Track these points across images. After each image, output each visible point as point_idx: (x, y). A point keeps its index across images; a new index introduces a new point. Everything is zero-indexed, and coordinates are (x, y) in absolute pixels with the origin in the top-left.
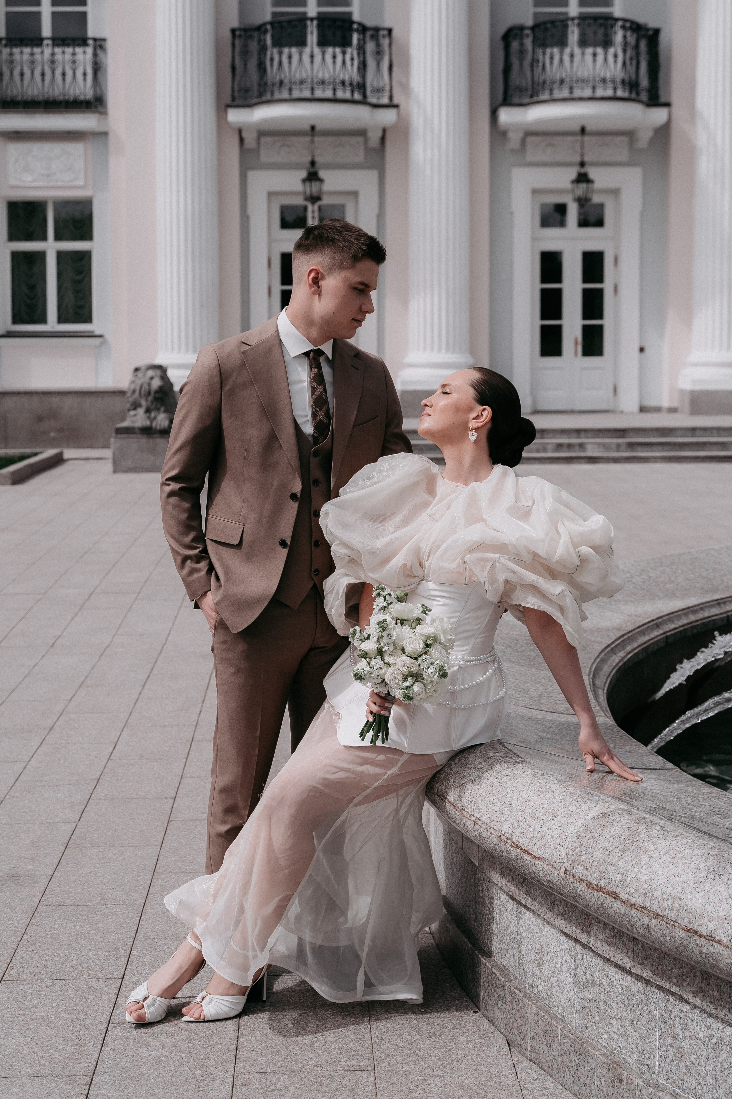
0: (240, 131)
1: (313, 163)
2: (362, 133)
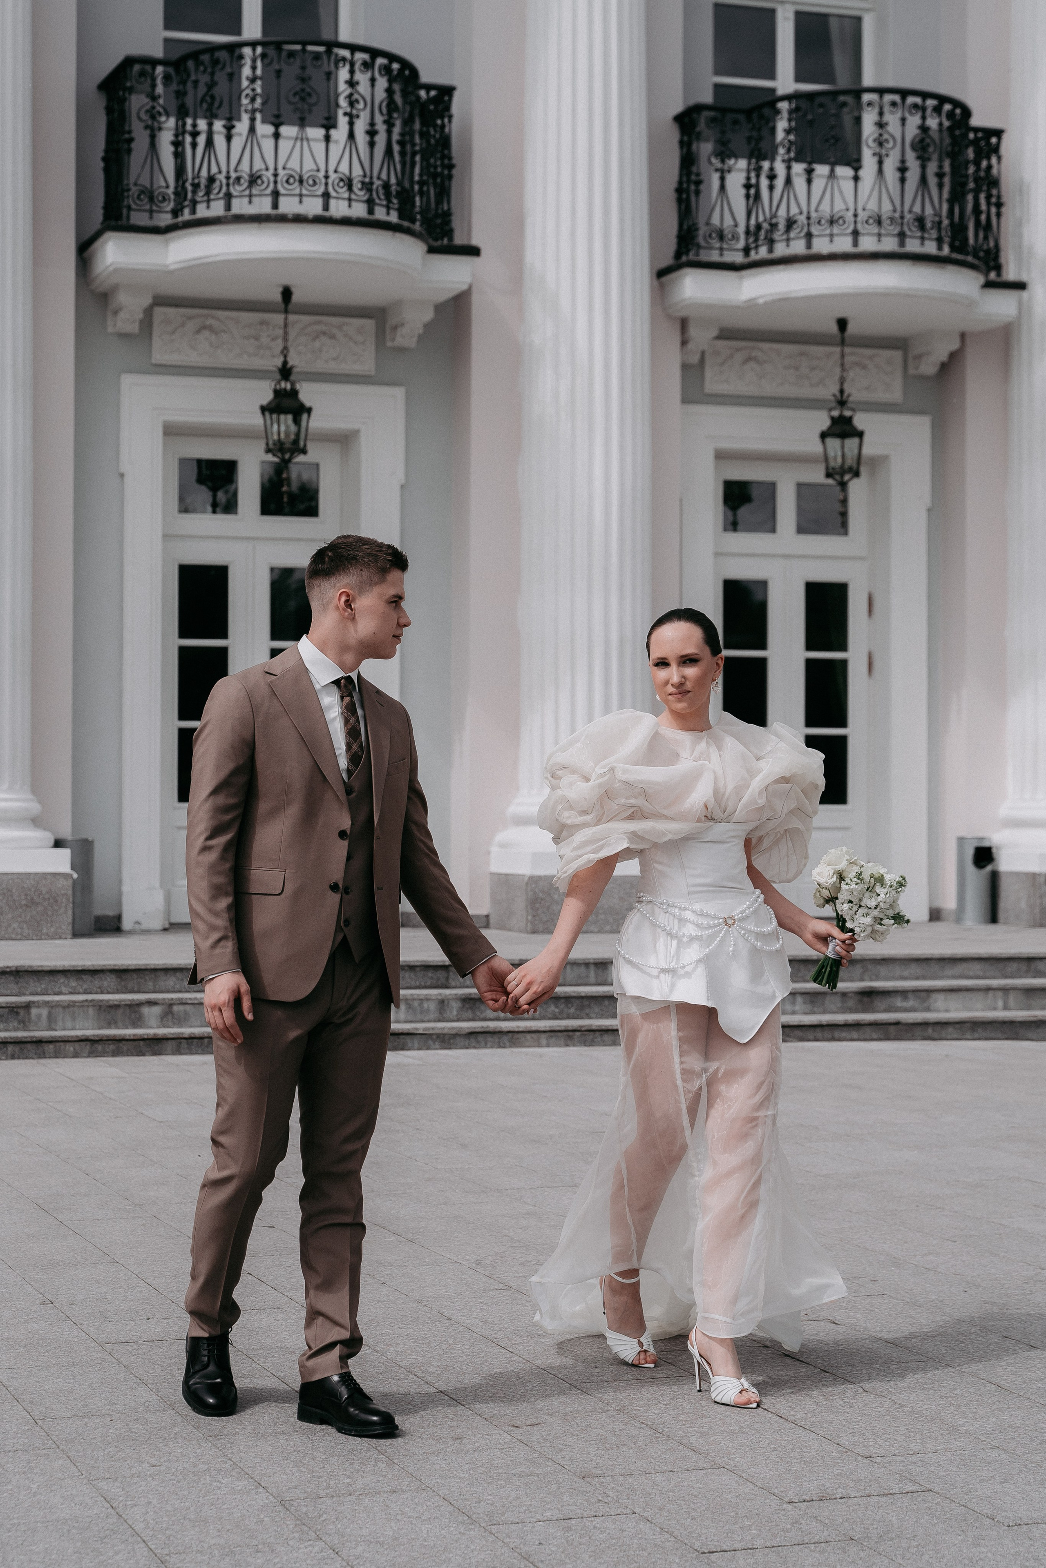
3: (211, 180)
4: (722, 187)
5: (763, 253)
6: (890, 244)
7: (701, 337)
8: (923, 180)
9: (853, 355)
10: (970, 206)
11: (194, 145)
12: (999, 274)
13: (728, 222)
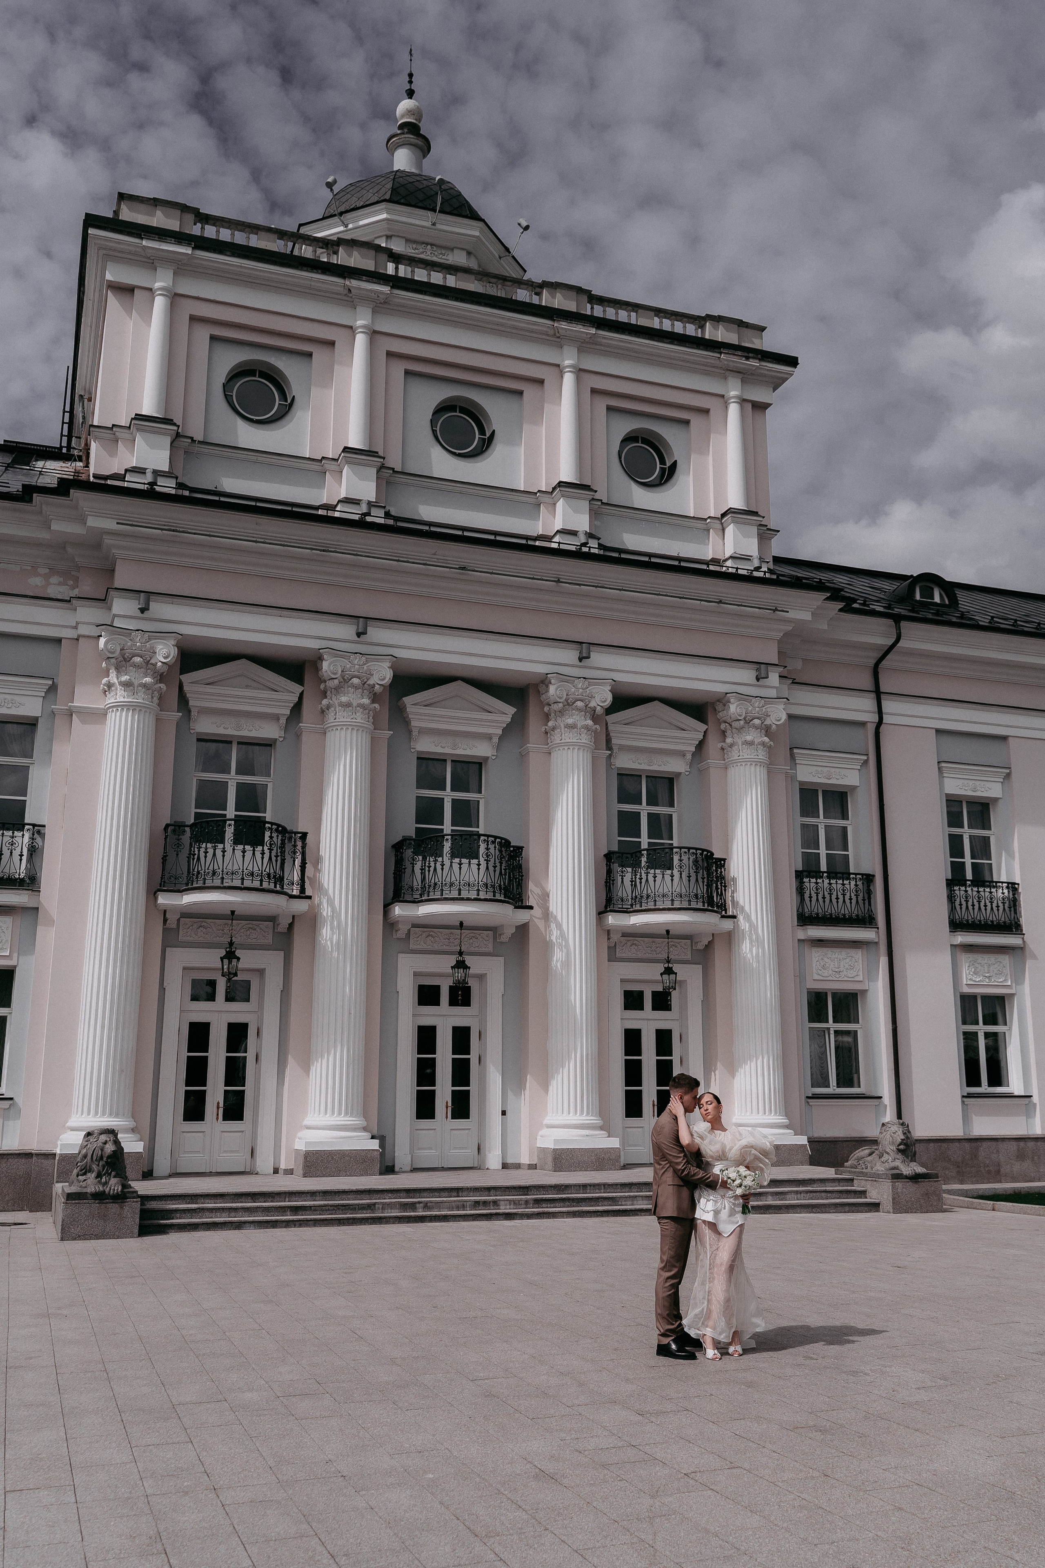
0: (165, 911)
1: (231, 944)
2: (272, 919)
3: (435, 884)
4: (622, 882)
5: (638, 907)
6: (685, 905)
7: (615, 937)
8: (697, 880)
9: (673, 942)
10: (714, 888)
11: (429, 871)
12: (726, 913)
13: (625, 895)
